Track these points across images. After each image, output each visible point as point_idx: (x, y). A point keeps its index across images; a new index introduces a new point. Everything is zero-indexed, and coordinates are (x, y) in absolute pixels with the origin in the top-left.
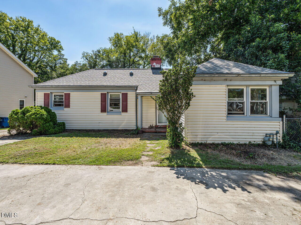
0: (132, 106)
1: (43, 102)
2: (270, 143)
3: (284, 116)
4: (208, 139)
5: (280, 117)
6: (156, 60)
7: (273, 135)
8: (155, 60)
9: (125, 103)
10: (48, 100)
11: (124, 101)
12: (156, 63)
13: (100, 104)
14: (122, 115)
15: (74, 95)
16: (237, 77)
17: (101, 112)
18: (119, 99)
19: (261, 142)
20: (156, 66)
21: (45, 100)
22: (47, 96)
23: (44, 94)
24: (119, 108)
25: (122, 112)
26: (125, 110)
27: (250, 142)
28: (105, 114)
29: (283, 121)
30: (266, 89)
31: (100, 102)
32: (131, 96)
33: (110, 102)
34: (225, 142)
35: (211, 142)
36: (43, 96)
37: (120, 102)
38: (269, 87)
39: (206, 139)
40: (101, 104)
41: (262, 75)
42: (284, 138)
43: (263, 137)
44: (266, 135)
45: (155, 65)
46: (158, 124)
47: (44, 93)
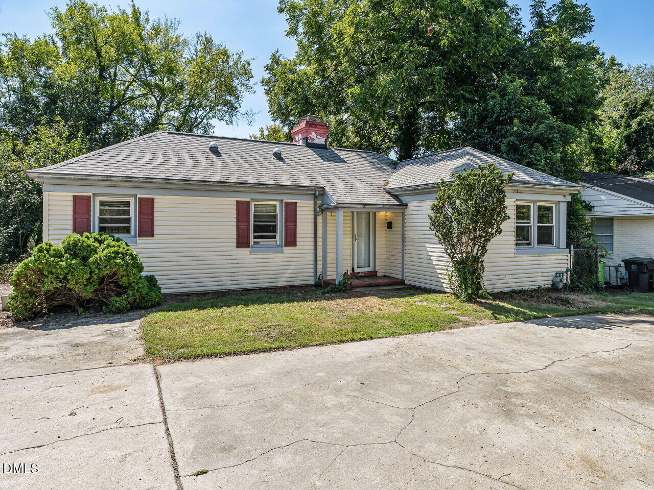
0: (306, 232)
1: (71, 223)
2: (561, 286)
3: (572, 247)
4: (494, 286)
5: (567, 248)
6: (318, 127)
7: (563, 274)
8: (316, 127)
9: (291, 225)
10: (87, 216)
11: (291, 222)
12: (316, 133)
13: (235, 228)
14: (285, 252)
15: (165, 205)
16: (531, 187)
17: (237, 247)
18: (275, 216)
19: (549, 286)
20: (317, 141)
21: (77, 216)
22: (81, 205)
23: (72, 199)
24: (274, 237)
25: (286, 246)
26: (291, 240)
27: (540, 287)
28: (245, 251)
29: (570, 253)
30: (553, 207)
31: (235, 224)
32: (305, 208)
33: (255, 221)
34: (514, 288)
35: (498, 290)
36: (71, 203)
37: (275, 222)
38: (556, 203)
39: (492, 286)
40: (238, 226)
41: (557, 187)
42: (572, 278)
43: (551, 278)
44: (556, 274)
45: (315, 138)
46: (357, 270)
47: (74, 196)
